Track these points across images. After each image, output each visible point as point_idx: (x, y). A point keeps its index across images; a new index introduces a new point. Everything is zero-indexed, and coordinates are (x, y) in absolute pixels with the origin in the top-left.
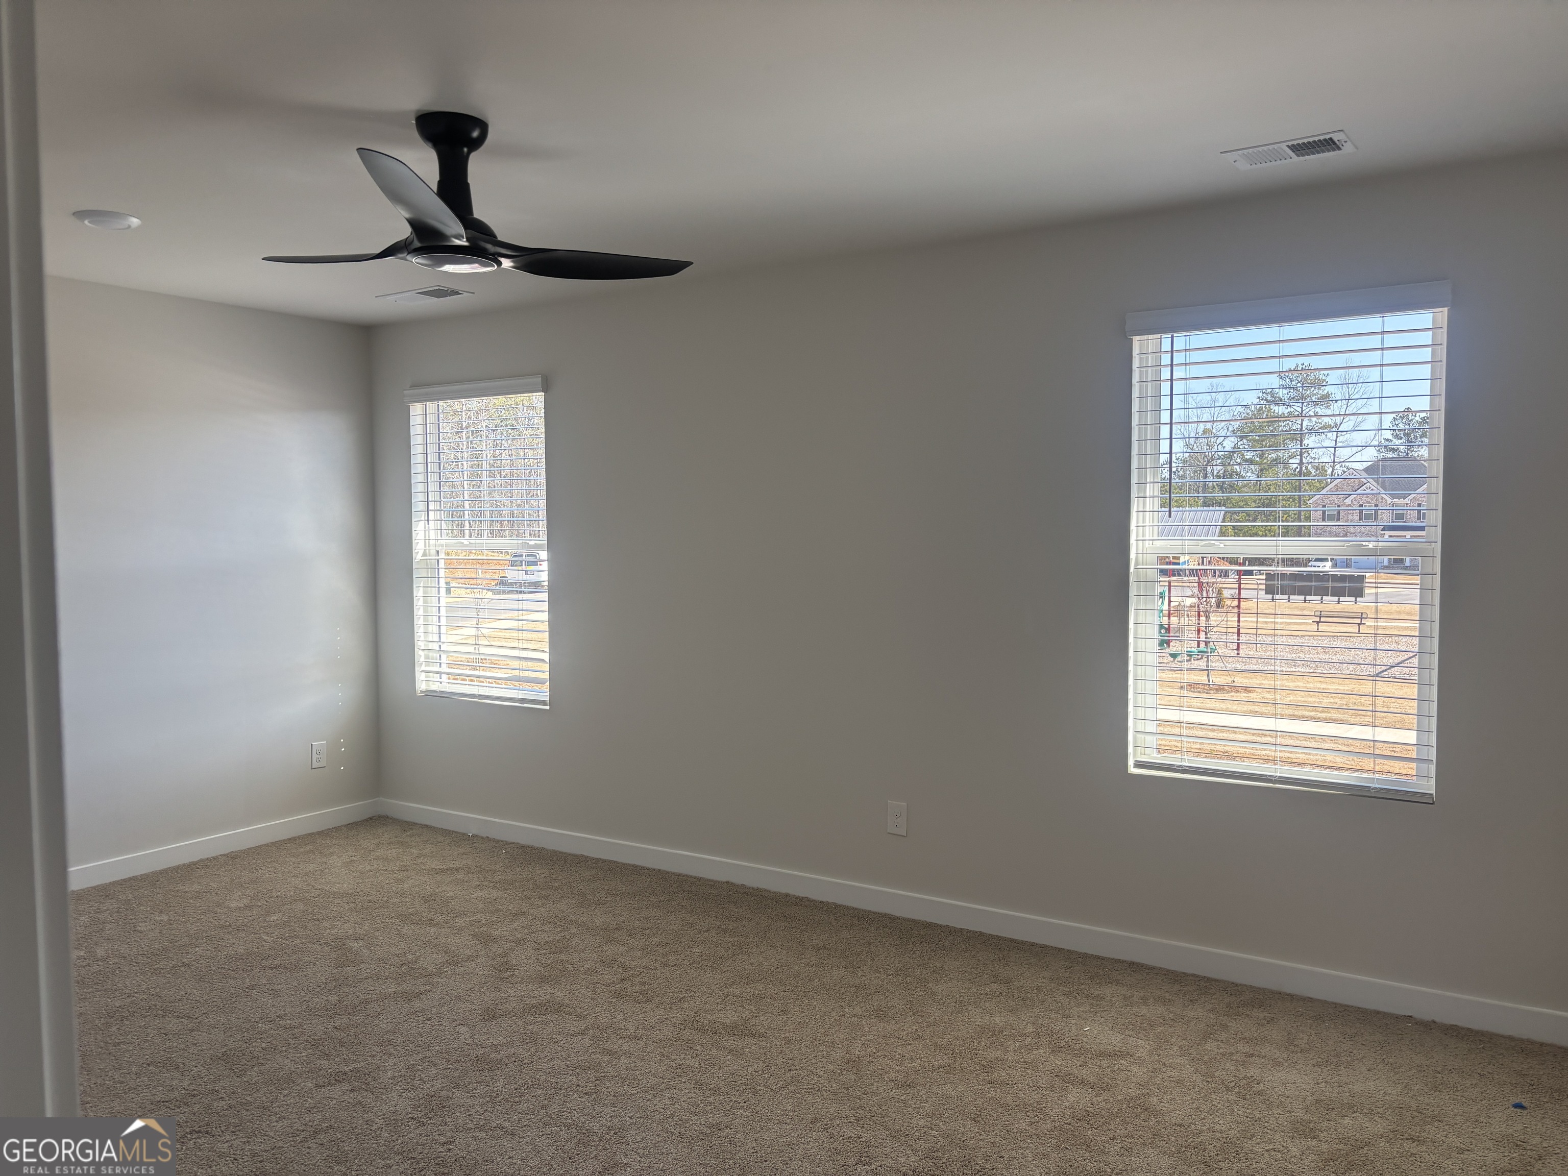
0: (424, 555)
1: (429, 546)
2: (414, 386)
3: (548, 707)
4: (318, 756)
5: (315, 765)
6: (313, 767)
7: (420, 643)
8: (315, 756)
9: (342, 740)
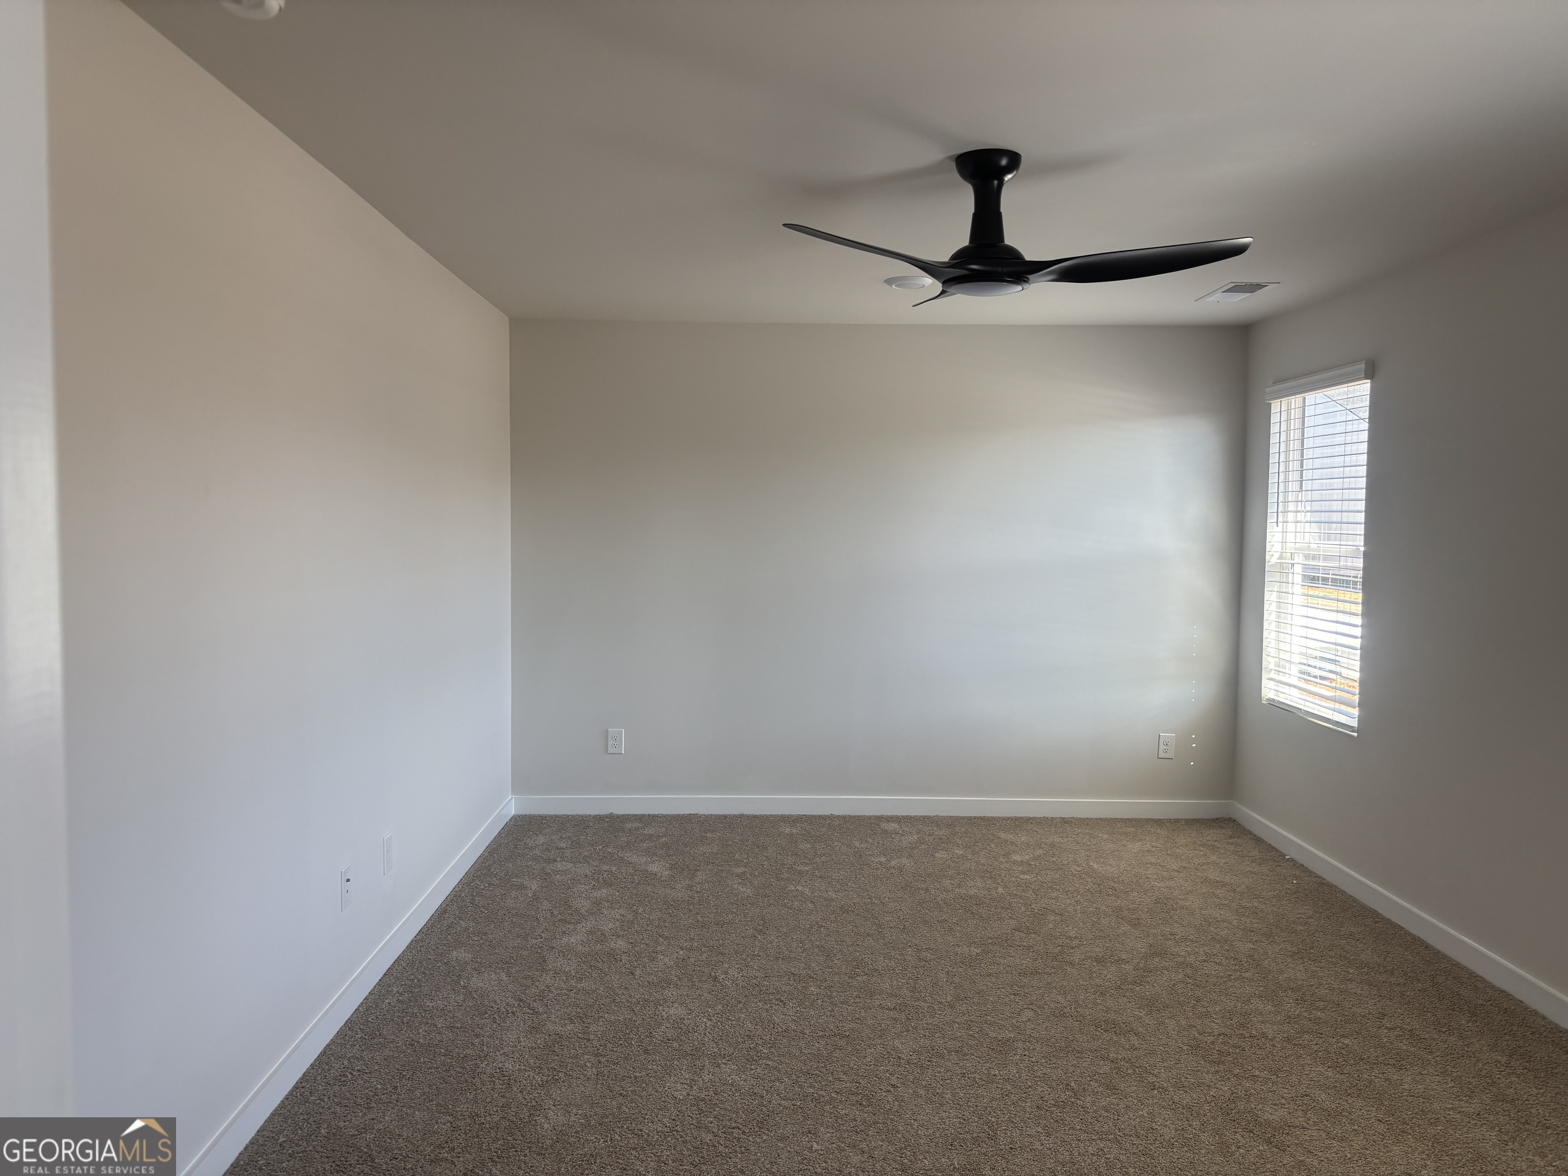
0: (1281, 558)
1: (1285, 550)
2: (1276, 382)
3: (1356, 734)
4: (1165, 747)
5: (1162, 755)
6: (1160, 757)
7: (1269, 649)
8: (1162, 747)
9: (1193, 736)
